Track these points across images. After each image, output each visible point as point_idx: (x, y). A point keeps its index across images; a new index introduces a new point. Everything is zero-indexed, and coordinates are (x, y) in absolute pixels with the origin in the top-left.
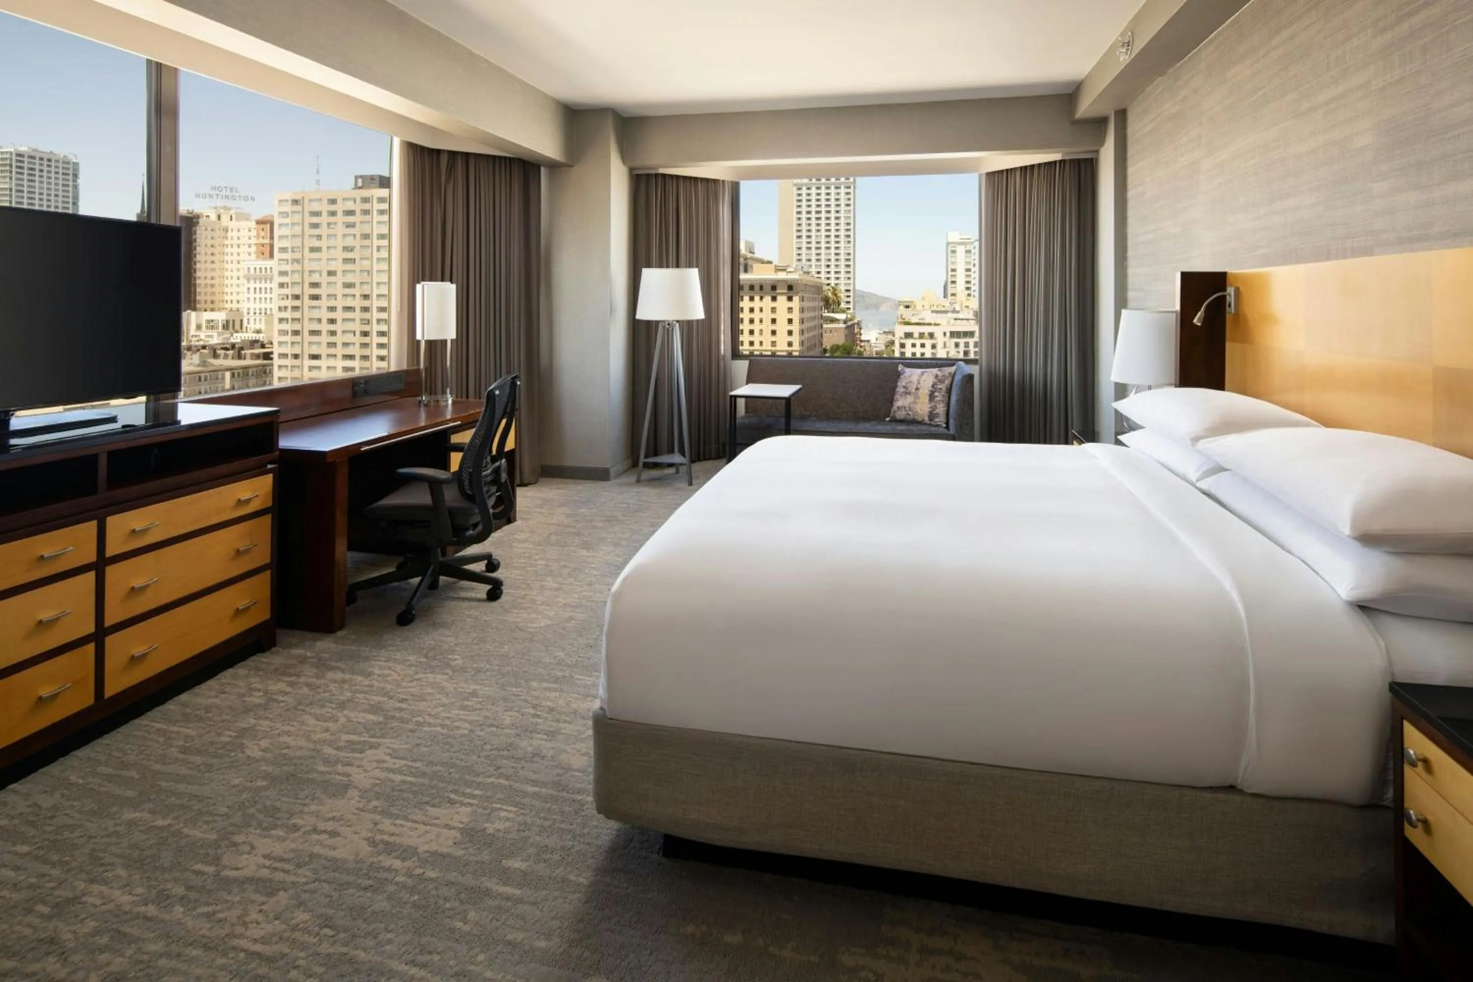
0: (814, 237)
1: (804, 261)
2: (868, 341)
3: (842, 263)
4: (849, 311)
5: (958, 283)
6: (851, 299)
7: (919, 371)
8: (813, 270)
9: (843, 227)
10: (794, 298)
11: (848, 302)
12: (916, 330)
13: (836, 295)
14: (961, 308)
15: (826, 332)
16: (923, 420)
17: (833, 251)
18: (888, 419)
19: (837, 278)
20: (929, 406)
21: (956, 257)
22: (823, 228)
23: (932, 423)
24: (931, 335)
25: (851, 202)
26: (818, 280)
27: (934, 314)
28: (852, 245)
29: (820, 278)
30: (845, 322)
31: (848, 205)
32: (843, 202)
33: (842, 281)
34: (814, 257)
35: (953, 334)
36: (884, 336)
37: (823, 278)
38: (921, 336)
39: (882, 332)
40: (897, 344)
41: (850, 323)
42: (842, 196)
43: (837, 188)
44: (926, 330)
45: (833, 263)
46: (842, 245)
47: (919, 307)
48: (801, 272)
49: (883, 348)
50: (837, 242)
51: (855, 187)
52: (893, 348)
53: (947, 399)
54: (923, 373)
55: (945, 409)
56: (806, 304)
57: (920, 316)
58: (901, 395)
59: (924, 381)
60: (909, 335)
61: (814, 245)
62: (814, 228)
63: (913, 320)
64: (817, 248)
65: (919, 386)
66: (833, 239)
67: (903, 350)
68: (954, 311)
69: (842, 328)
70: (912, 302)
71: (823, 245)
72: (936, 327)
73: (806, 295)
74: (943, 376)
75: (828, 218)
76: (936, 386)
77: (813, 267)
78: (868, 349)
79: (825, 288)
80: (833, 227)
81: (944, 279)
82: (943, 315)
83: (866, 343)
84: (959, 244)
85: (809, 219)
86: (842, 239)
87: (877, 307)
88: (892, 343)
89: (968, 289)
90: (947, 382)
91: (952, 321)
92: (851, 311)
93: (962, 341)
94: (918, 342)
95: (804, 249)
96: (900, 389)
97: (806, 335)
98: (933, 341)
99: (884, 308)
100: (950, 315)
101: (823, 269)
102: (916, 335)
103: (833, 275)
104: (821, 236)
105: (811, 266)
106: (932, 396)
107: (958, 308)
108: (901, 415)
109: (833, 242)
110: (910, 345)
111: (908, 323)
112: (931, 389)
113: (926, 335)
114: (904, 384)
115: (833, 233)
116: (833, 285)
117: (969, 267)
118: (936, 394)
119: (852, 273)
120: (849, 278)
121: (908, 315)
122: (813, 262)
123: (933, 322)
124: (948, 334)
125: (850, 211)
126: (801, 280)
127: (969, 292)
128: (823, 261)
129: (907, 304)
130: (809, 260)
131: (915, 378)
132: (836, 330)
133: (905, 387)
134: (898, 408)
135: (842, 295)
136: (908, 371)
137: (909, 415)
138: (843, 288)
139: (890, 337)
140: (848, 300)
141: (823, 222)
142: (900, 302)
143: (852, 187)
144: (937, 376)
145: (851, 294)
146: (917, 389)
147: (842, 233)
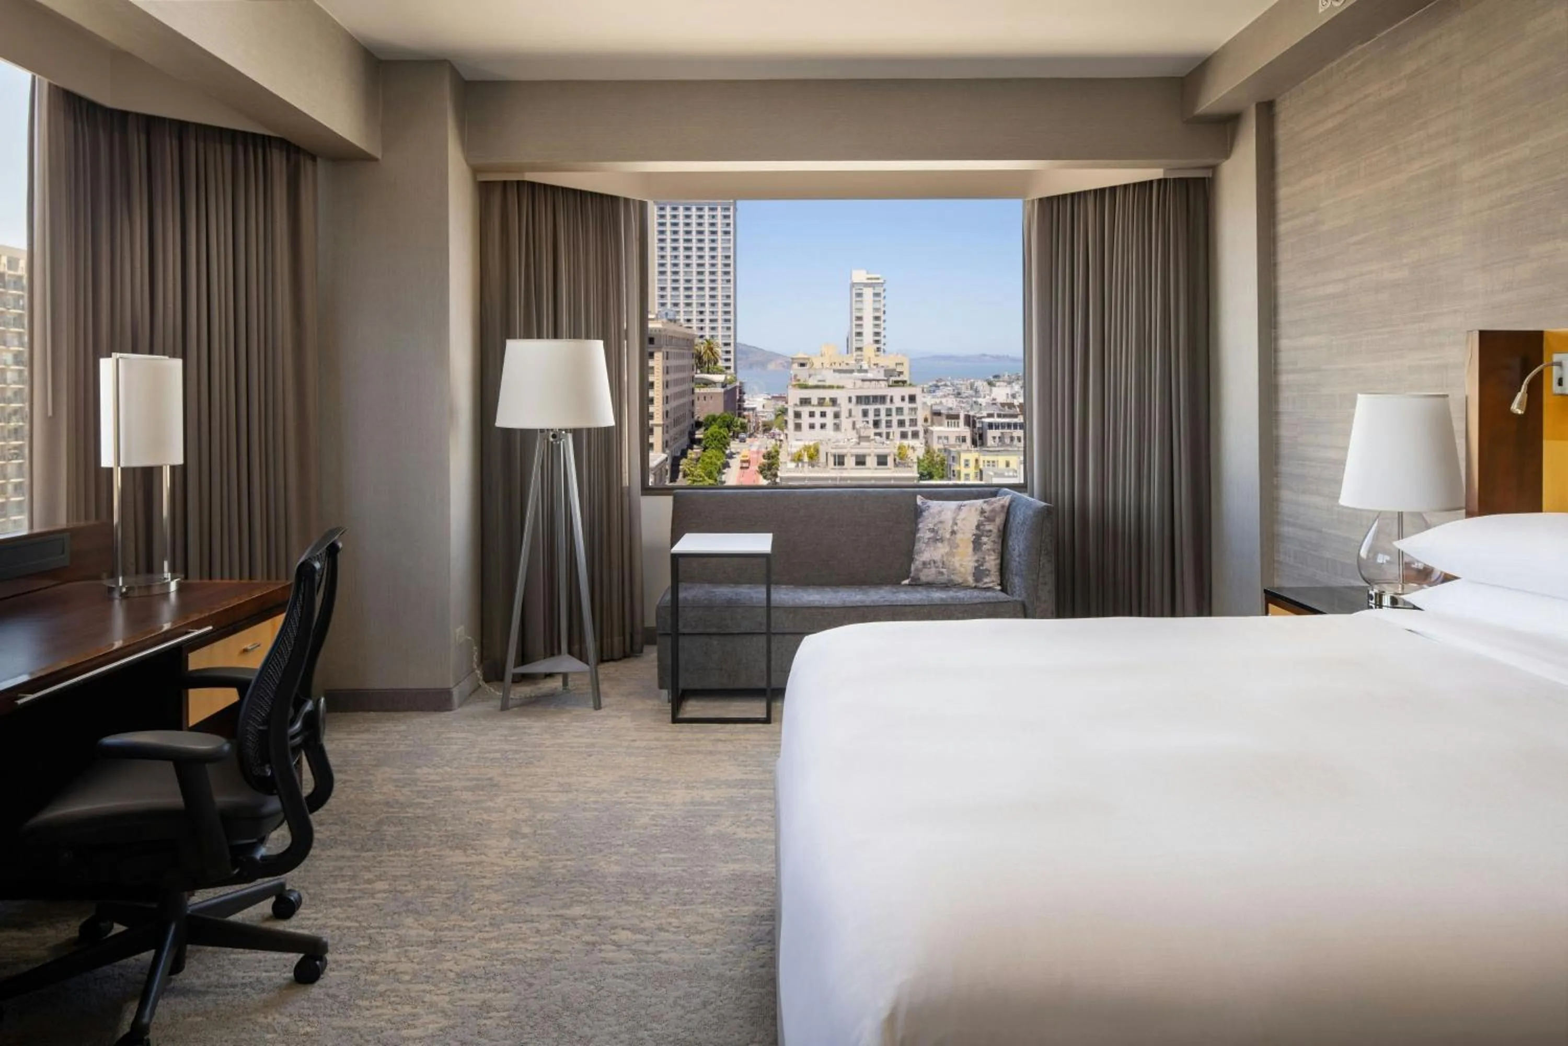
0: (682, 274)
1: (669, 306)
2: (753, 409)
3: (720, 308)
4: (728, 371)
5: (864, 334)
6: (731, 356)
7: (953, 504)
8: (682, 317)
9: (720, 261)
10: (656, 355)
11: (727, 360)
12: (814, 395)
13: (711, 349)
14: (869, 366)
15: (698, 399)
16: (966, 581)
17: (707, 292)
18: (906, 582)
19: (713, 329)
20: (976, 558)
21: (861, 301)
22: (694, 261)
23: (980, 585)
24: (834, 401)
25: (731, 229)
26: (689, 331)
27: (837, 374)
28: (732, 285)
29: (690, 328)
30: (724, 385)
31: (727, 233)
32: (719, 229)
33: (720, 332)
34: (682, 301)
35: (860, 400)
36: (773, 402)
37: (695, 328)
38: (821, 402)
39: (770, 397)
40: (791, 414)
41: (729, 387)
42: (719, 220)
43: (712, 209)
44: (827, 394)
45: (707, 309)
46: (719, 285)
47: (817, 365)
48: (665, 320)
49: (773, 417)
50: (713, 281)
51: (735, 209)
52: (785, 418)
53: (1000, 547)
54: (960, 508)
55: (998, 561)
56: (672, 362)
57: (819, 377)
58: (927, 544)
59: (963, 519)
60: (805, 402)
61: (682, 285)
62: (682, 261)
63: (811, 382)
64: (687, 289)
65: (955, 528)
66: (707, 277)
67: (798, 421)
68: (861, 370)
69: (720, 393)
70: (808, 359)
71: (694, 285)
72: (839, 391)
73: (672, 351)
74: (993, 511)
75: (701, 249)
76: (982, 527)
77: (682, 313)
78: (753, 419)
79: (698, 341)
80: (707, 261)
81: (848, 329)
82: (848, 375)
83: (751, 412)
84: (866, 285)
85: (675, 249)
86: (719, 277)
87: (763, 364)
88: (784, 412)
89: (877, 342)
90: (999, 520)
91: (859, 383)
92: (732, 370)
93: (871, 408)
94: (818, 411)
95: (669, 290)
96: (924, 534)
97: (673, 404)
98: (835, 409)
99: (771, 367)
100: (856, 374)
101: (695, 317)
102: (815, 401)
103: (707, 324)
104: (692, 272)
105: (678, 312)
106: (977, 544)
107: (865, 367)
108: (927, 575)
109: (707, 281)
110: (808, 414)
111: (806, 387)
112: (975, 532)
113: (827, 400)
114: (931, 526)
115: (707, 269)
116: (708, 337)
117: (877, 314)
118: (984, 539)
119: (732, 322)
120: (729, 328)
121: (802, 374)
122: (682, 308)
123: (835, 384)
124: (854, 400)
125: (729, 240)
126: (665, 330)
127: (878, 346)
128: (694, 305)
129: (802, 361)
130: (676, 305)
131: (948, 516)
132: (712, 396)
133: (932, 530)
134: (924, 563)
135: (720, 350)
136: (935, 505)
137: (942, 573)
138: (720, 341)
139: (780, 404)
140: (728, 357)
141: (694, 253)
142: (793, 359)
143: (732, 208)
144: (983, 512)
145: (731, 348)
146: (953, 533)
147: (720, 269)
